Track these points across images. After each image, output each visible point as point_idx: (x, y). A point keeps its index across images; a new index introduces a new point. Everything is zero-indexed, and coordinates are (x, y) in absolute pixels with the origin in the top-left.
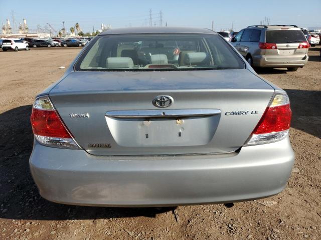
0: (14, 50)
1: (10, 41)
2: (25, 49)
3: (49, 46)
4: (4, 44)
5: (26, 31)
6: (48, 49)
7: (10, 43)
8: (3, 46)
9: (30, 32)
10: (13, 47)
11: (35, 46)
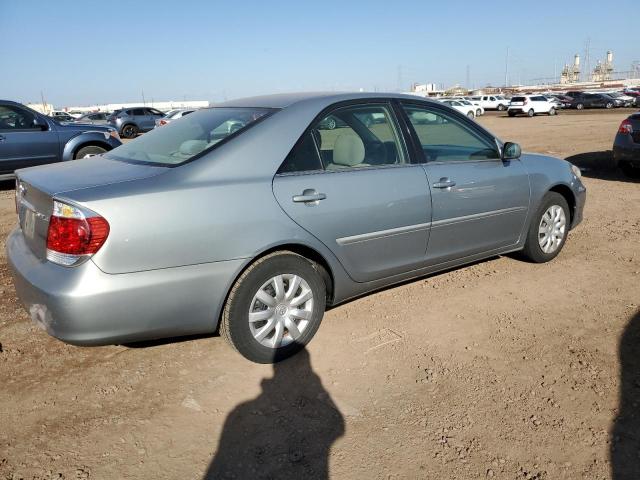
0: (526, 115)
1: (523, 99)
2: (548, 114)
3: (609, 105)
4: (513, 103)
5: (608, 75)
6: (607, 113)
7: (521, 103)
8: (510, 107)
9: (613, 77)
10: (526, 109)
11: (580, 106)
